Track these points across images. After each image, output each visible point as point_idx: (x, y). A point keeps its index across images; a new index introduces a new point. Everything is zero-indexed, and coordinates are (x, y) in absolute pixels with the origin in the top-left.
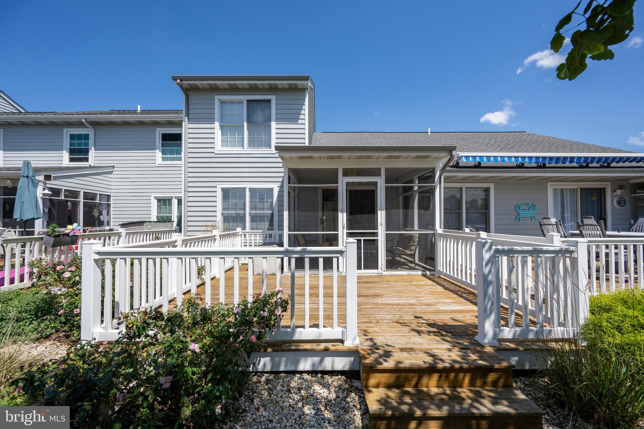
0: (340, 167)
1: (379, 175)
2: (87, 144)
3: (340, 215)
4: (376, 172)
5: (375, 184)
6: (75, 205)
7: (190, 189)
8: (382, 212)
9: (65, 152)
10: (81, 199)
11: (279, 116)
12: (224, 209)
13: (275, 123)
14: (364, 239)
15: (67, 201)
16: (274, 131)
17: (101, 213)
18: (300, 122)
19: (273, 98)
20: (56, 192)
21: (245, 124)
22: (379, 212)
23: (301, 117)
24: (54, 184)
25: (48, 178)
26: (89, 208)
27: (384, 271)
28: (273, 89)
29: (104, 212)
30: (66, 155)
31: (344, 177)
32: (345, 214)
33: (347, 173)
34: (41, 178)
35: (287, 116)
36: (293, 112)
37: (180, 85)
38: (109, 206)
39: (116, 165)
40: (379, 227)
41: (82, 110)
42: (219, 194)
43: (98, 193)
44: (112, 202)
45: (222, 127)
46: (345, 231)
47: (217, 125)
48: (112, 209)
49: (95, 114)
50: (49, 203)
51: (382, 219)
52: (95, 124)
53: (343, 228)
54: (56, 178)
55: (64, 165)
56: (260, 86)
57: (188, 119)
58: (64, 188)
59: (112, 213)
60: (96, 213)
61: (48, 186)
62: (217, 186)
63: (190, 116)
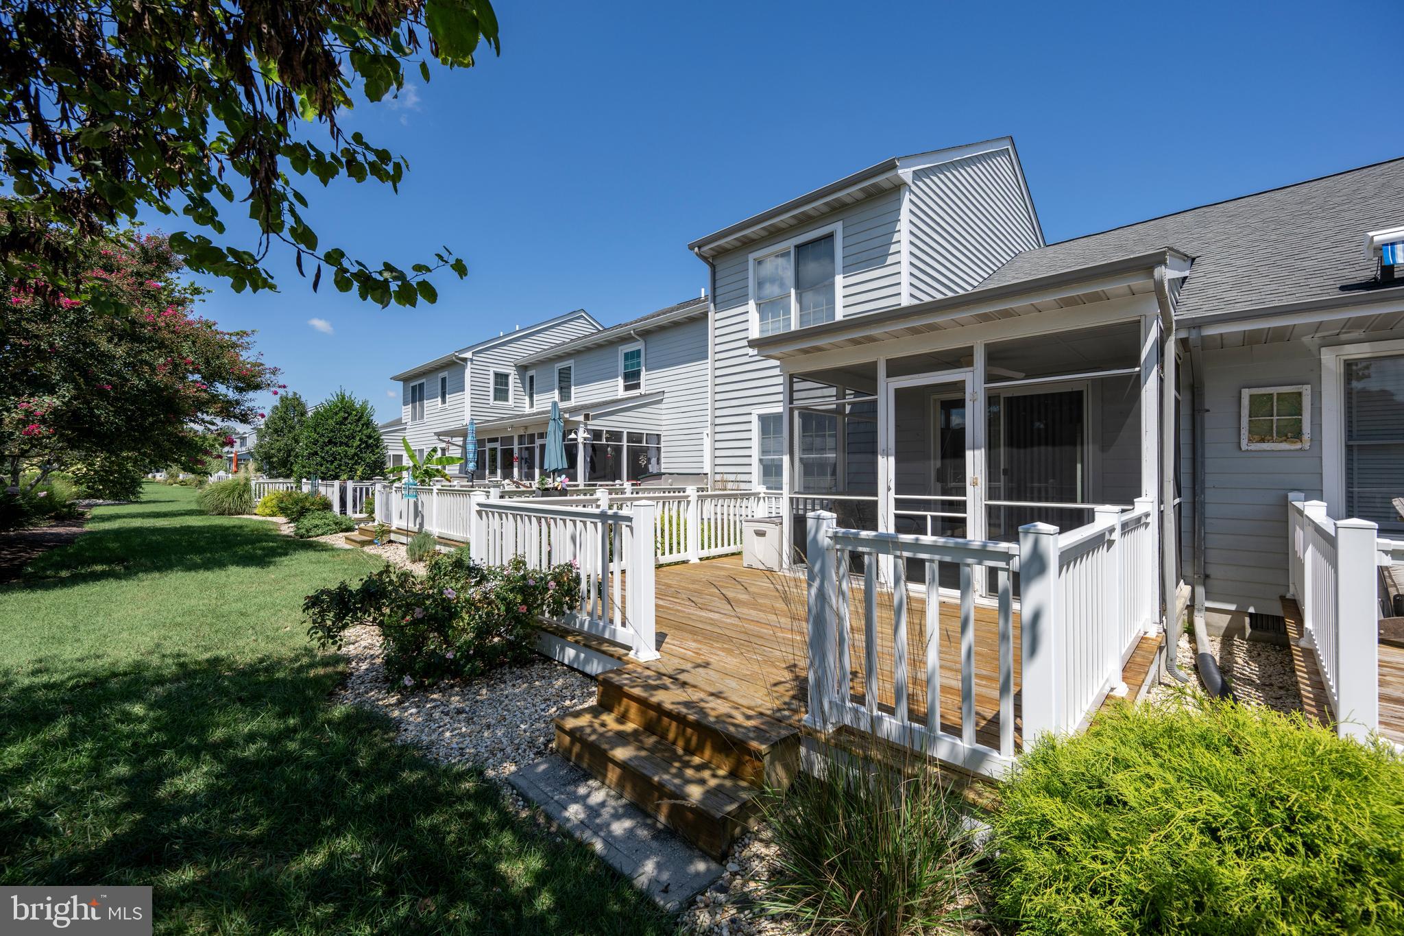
0: (880, 357)
1: (970, 363)
2: (639, 364)
3: (881, 460)
4: (961, 358)
5: (960, 386)
6: (618, 450)
7: (718, 421)
8: (977, 452)
9: (620, 378)
10: (625, 443)
11: (850, 260)
12: (764, 451)
13: (842, 276)
14: (932, 517)
15: (608, 445)
16: (839, 292)
17: (649, 460)
18: (890, 260)
19: (837, 227)
20: (597, 434)
21: (793, 291)
22: (969, 454)
23: (893, 248)
24: (595, 424)
25: (587, 417)
26: (634, 454)
27: (981, 596)
28: (838, 210)
29: (654, 460)
30: (620, 382)
31: (890, 379)
32: (892, 460)
33: (897, 368)
34: (581, 418)
35: (864, 256)
36: (877, 242)
37: (700, 256)
38: (659, 449)
39: (666, 390)
40: (969, 489)
41: (645, 314)
42: (755, 426)
43: (645, 432)
44: (662, 444)
45: (758, 305)
46: (892, 495)
47: (752, 305)
48: (663, 455)
49: (664, 314)
50: (590, 449)
51: (978, 469)
52: (645, 334)
53: (889, 489)
54: (596, 417)
55: (619, 397)
56: (813, 213)
57: (715, 305)
58: (605, 429)
59: (663, 460)
60: (643, 462)
61: (589, 427)
62: (753, 412)
63: (718, 300)
